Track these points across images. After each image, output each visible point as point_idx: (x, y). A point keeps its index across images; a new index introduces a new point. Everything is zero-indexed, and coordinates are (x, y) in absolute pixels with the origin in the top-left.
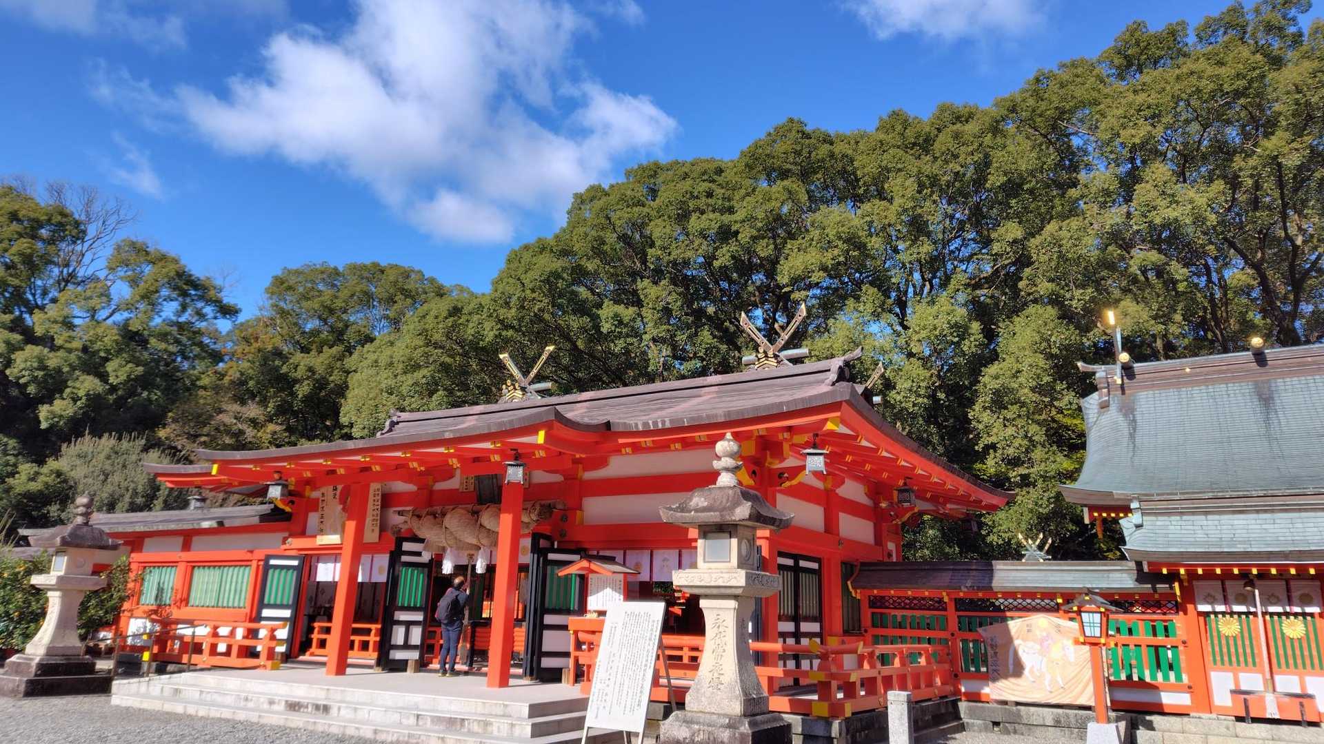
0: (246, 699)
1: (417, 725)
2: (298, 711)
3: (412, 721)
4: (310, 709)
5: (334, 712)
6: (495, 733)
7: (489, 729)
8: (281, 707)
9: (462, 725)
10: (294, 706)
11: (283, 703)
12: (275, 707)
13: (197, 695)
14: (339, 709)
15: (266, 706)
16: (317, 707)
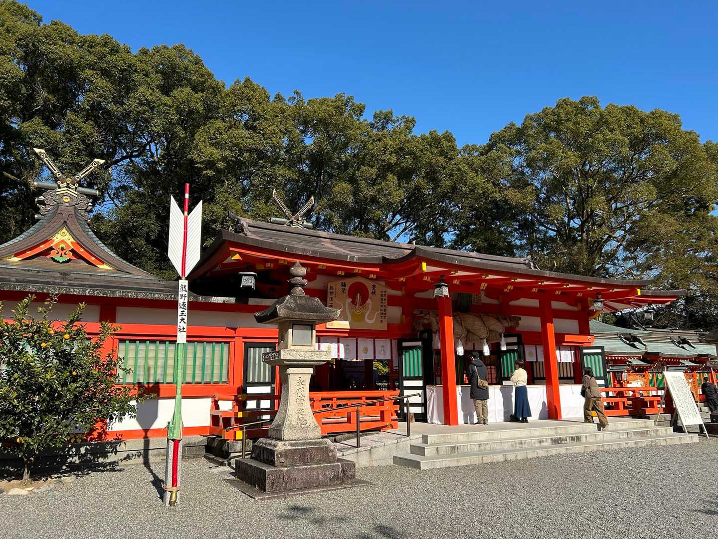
0: (521, 443)
1: (628, 437)
2: (561, 443)
3: (625, 436)
4: (568, 440)
5: (583, 440)
6: (661, 435)
7: (658, 433)
8: (548, 443)
9: (647, 434)
10: (557, 441)
11: (550, 440)
12: (545, 444)
13: (476, 448)
14: (586, 437)
15: (537, 445)
16: (573, 439)
